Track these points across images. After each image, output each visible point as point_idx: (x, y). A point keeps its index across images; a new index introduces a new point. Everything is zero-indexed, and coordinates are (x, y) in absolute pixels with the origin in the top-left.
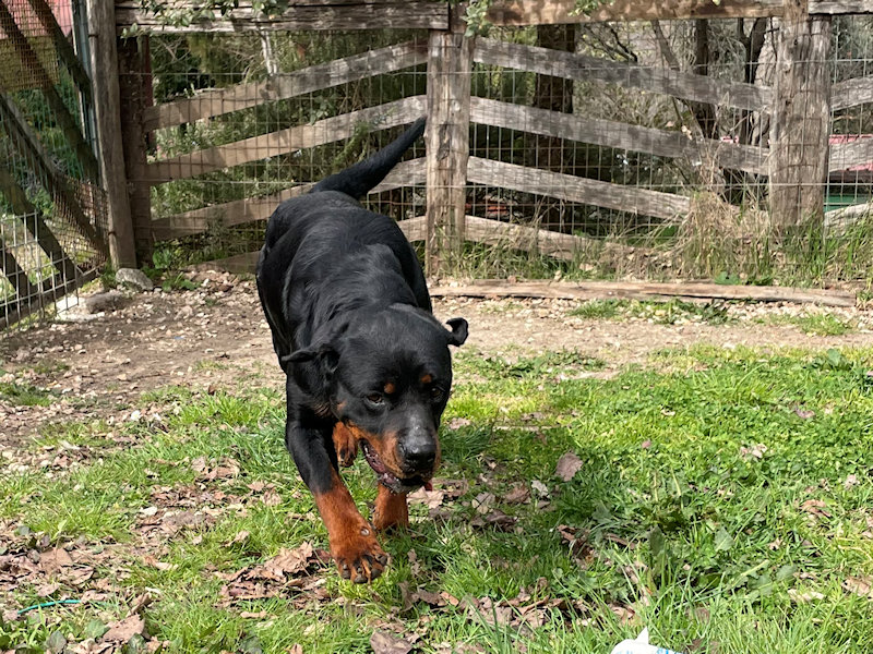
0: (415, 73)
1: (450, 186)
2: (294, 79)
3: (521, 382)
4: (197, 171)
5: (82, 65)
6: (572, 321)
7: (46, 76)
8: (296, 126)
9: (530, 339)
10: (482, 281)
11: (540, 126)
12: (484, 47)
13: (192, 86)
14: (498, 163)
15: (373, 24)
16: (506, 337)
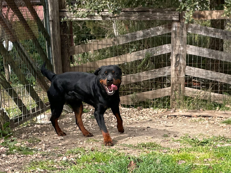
0: (167, 36)
1: (179, 76)
2: (124, 37)
3: (204, 147)
4: (88, 70)
5: (47, 31)
6: (222, 125)
7: (34, 35)
8: (124, 54)
9: (208, 132)
10: (191, 110)
11: (211, 56)
12: (191, 27)
13: (87, 39)
14: (196, 68)
15: (152, 18)
16: (199, 131)
